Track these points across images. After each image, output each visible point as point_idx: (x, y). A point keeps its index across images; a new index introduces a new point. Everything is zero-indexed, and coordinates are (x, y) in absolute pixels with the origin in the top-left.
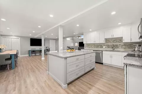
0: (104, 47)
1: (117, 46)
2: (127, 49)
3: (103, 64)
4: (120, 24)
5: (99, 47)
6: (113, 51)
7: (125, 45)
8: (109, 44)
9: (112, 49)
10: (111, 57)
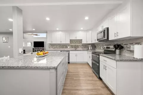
0: (69, 47)
1: (78, 47)
2: (84, 48)
3: (70, 63)
4: (82, 29)
5: (65, 47)
6: (76, 50)
7: (83, 46)
8: (73, 44)
9: (75, 49)
10: (76, 55)
